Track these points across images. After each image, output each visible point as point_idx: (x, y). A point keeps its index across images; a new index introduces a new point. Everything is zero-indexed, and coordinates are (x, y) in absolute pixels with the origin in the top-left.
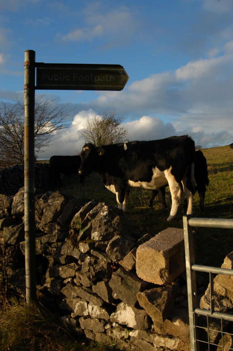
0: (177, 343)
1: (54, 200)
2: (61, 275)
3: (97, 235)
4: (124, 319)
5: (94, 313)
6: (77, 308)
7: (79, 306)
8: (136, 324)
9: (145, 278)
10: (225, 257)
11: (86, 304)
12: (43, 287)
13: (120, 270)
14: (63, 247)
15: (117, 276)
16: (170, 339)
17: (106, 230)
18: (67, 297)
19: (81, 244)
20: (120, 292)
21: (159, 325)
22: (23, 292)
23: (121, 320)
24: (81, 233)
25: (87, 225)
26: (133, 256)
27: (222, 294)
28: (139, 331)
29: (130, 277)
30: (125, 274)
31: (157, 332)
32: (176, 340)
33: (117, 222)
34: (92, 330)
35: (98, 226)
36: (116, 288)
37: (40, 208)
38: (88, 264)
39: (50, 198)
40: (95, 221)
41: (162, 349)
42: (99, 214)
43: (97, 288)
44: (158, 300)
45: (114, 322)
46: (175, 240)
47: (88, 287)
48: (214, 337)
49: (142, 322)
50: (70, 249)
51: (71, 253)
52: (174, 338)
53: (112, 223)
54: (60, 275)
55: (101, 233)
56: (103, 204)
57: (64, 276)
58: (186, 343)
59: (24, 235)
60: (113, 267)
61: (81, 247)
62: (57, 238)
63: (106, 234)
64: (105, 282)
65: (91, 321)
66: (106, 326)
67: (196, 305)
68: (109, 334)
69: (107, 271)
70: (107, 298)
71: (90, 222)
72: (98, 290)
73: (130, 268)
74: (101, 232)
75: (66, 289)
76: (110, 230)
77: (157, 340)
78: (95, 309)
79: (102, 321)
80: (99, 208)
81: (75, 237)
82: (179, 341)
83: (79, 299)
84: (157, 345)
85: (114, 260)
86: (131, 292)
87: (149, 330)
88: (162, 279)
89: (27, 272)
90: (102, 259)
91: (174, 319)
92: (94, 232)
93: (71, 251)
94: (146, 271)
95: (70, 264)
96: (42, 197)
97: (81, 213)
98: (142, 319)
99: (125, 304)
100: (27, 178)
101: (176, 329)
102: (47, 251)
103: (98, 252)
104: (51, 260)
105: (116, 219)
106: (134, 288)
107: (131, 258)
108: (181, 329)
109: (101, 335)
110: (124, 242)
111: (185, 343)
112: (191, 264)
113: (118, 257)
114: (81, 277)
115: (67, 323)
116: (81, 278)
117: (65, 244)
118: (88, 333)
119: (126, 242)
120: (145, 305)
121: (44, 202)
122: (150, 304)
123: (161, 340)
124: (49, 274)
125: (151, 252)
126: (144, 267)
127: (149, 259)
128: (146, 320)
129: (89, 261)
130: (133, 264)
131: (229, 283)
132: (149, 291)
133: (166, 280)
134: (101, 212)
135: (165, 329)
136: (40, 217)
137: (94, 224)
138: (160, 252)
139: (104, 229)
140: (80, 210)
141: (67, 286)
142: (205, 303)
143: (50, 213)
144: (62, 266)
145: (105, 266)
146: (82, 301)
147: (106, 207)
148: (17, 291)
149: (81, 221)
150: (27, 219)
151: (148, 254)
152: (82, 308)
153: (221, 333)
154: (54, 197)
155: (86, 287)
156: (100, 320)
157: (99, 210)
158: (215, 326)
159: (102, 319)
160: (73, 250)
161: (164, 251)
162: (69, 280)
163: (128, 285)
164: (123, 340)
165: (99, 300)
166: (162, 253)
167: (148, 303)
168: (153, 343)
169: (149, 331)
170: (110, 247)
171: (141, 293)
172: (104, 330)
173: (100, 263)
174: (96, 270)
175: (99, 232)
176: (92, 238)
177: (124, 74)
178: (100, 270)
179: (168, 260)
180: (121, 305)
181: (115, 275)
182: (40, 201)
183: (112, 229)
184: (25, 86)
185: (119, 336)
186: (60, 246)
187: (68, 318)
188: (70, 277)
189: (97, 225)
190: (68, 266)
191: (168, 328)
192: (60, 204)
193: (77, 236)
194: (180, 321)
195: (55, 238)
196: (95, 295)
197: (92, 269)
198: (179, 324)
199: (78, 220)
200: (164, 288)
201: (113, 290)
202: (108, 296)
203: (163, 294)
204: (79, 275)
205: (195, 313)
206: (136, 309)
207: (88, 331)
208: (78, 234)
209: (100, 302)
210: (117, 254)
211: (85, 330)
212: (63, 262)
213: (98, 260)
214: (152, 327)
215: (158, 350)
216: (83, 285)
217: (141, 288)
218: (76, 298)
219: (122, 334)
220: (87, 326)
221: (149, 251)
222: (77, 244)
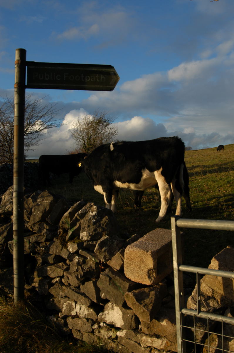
0: (164, 343)
1: (43, 200)
2: (50, 274)
3: (85, 234)
4: (112, 319)
5: (82, 313)
6: (64, 308)
7: (66, 306)
8: (123, 324)
9: (133, 278)
10: (212, 258)
11: (74, 304)
12: (31, 287)
13: (108, 270)
14: (51, 247)
15: (105, 276)
16: (157, 339)
17: (95, 230)
18: (55, 297)
19: (69, 243)
20: (108, 292)
21: (146, 325)
22: (11, 291)
23: (109, 319)
25: (75, 225)
26: (122, 257)
27: (208, 295)
28: (126, 331)
29: (118, 278)
30: (113, 274)
31: (144, 332)
32: (162, 340)
33: (106, 222)
34: (80, 330)
35: (87, 226)
36: (104, 288)
37: (29, 208)
38: (77, 263)
39: (39, 197)
40: (84, 221)
41: (149, 349)
42: (88, 214)
43: (85, 288)
44: (145, 300)
45: (102, 322)
46: (163, 241)
47: (76, 286)
48: (201, 336)
49: (129, 322)
50: (58, 248)
51: (59, 253)
52: (161, 338)
53: (101, 223)
54: (48, 274)
55: (90, 233)
56: (92, 204)
57: (52, 276)
58: (173, 343)
59: (13, 234)
60: (102, 267)
61: (70, 246)
62: (45, 237)
63: (95, 234)
64: (93, 282)
65: (78, 321)
66: (94, 326)
67: (183, 305)
68: (97, 333)
69: (95, 271)
70: (95, 298)
71: (79, 221)
72: (86, 289)
73: (118, 268)
74: (89, 232)
75: (54, 288)
76: (99, 230)
77: (145, 340)
78: (83, 309)
79: (90, 321)
80: (88, 208)
81: (64, 237)
82: (166, 341)
83: (67, 299)
84: (144, 344)
85: (102, 260)
86: (119, 292)
87: (136, 330)
88: (150, 279)
89: (15, 271)
90: (91, 259)
91: (161, 319)
92: (83, 232)
93: (59, 251)
94: (135, 271)
95: (58, 264)
96: (31, 196)
97: (70, 213)
98: (129, 319)
99: (113, 304)
100: (16, 177)
101: (163, 329)
102: (35, 251)
103: (86, 252)
104: (39, 259)
106: (122, 288)
107: (119, 258)
108: (168, 329)
109: (89, 335)
110: (113, 242)
111: (171, 343)
112: (179, 265)
113: (106, 257)
114: (70, 276)
115: (55, 323)
116: (69, 278)
117: (54, 243)
118: (76, 333)
119: (114, 242)
120: (133, 304)
121: (33, 202)
122: (138, 304)
123: (148, 340)
124: (37, 273)
125: (140, 252)
126: (132, 268)
127: (137, 259)
128: (134, 320)
129: (77, 261)
130: (121, 265)
131: (215, 284)
132: (137, 291)
133: (154, 281)
134: (89, 212)
135: (152, 329)
136: (29, 216)
137: (83, 224)
138: (148, 253)
139: (93, 229)
140: (68, 210)
141: (55, 286)
142: (192, 303)
143: (39, 213)
144: (50, 265)
145: (94, 266)
146: (69, 301)
147: (95, 207)
148: (5, 291)
149: (69, 221)
150: (16, 218)
151: (136, 254)
152: (70, 307)
153: (207, 333)
154: (43, 197)
155: (74, 287)
156: (88, 320)
157: (88, 210)
158: (201, 326)
159: (90, 319)
160: (62, 249)
161: (152, 252)
162: (58, 279)
163: (116, 285)
164: (110, 340)
165: (87, 299)
166: (150, 254)
167: (135, 303)
168: (141, 343)
169: (137, 331)
170: (98, 247)
171: (128, 293)
172: (91, 330)
173: (88, 263)
174: (85, 270)
175: (87, 232)
176: (81, 238)
177: (115, 74)
178: (88, 270)
179: (156, 260)
180: (109, 304)
181: (103, 275)
182: (29, 200)
183: (101, 229)
184: (16, 85)
185: (107, 335)
186: (49, 246)
187: (56, 318)
188: (58, 277)
189: (86, 224)
190: (56, 266)
191: (155, 328)
192: (49, 204)
193: (66, 236)
194: (167, 321)
195: (44, 237)
196: (83, 294)
197: (81, 269)
198: (166, 324)
199: (67, 220)
200: (151, 288)
201: (101, 290)
202: (96, 296)
203: (150, 294)
204: (67, 275)
205: (182, 313)
206: (124, 309)
207: (76, 331)
208: (67, 234)
209: (88, 302)
210: (106, 254)
211: (72, 330)
212: (51, 261)
213: (86, 260)
214: (139, 327)
215: (145, 350)
216: (71, 285)
217: (129, 287)
218: (64, 297)
219: (110, 333)
220: (75, 326)
221: (138, 251)
222: (65, 244)
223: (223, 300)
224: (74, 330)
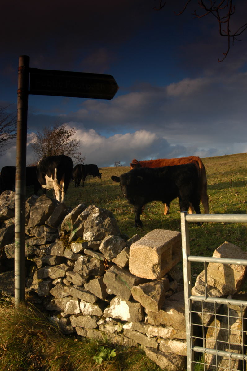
0: (170, 331)
1: (42, 204)
2: (51, 276)
3: (89, 235)
4: (118, 313)
5: (86, 311)
6: (67, 307)
7: (69, 305)
8: (130, 316)
9: (138, 273)
10: (213, 251)
11: (77, 302)
12: (30, 289)
13: (113, 268)
14: (53, 248)
15: (111, 272)
16: (163, 328)
17: (98, 231)
18: (56, 297)
19: (73, 244)
20: (114, 288)
21: (153, 316)
22: (9, 294)
23: (115, 314)
24: (73, 234)
25: (78, 226)
26: (127, 254)
27: (211, 285)
28: (133, 323)
29: (124, 274)
30: (119, 271)
31: (150, 323)
32: (168, 329)
33: (108, 223)
34: (84, 327)
35: (90, 226)
36: (110, 284)
38: (82, 262)
39: (37, 200)
40: (87, 222)
41: (155, 339)
42: (91, 216)
43: (89, 286)
44: (152, 293)
45: (107, 317)
46: (164, 239)
47: (79, 285)
48: (207, 320)
49: (136, 315)
50: (60, 249)
51: (61, 254)
52: (167, 327)
53: (104, 224)
54: (49, 276)
55: (93, 234)
57: (53, 277)
58: (179, 331)
59: (14, 236)
60: (106, 265)
61: (73, 247)
62: (45, 240)
63: (98, 234)
64: (99, 280)
65: (82, 319)
66: (99, 322)
67: (190, 294)
68: (102, 329)
69: (100, 269)
70: (101, 294)
71: (82, 223)
72: (91, 287)
73: (123, 265)
74: (93, 232)
75: (56, 289)
76: (102, 231)
77: (151, 330)
78: (87, 307)
79: (94, 317)
80: (90, 210)
81: (66, 238)
82: (172, 329)
83: (70, 298)
84: (150, 335)
85: (107, 258)
86: (125, 287)
87: (142, 321)
88: (155, 274)
89: (17, 273)
90: (96, 258)
91: (168, 309)
92: (86, 233)
93: (61, 252)
94: (139, 267)
95: (59, 265)
96: (28, 200)
97: (72, 215)
98: (136, 312)
100: (19, 180)
101: (170, 318)
102: (35, 253)
103: (91, 251)
104: (39, 262)
105: (107, 221)
106: (128, 283)
107: (124, 256)
108: (174, 317)
109: (93, 331)
110: (117, 241)
111: (177, 331)
113: (111, 255)
115: (57, 322)
116: (72, 278)
117: (55, 245)
120: (141, 297)
121: (31, 206)
122: (146, 296)
123: (154, 330)
124: (37, 275)
125: (145, 249)
126: (137, 264)
128: (140, 313)
129: (82, 260)
130: (126, 262)
131: (217, 274)
132: (143, 285)
133: (158, 275)
134: (92, 214)
135: (158, 319)
137: (86, 225)
139: (96, 230)
140: (70, 212)
141: (56, 287)
142: (196, 293)
143: (37, 216)
144: (51, 267)
145: (98, 265)
146: (73, 300)
147: (97, 209)
148: (3, 294)
149: (71, 222)
151: (141, 251)
152: (73, 306)
153: (214, 315)
154: (41, 200)
155: (78, 286)
156: (92, 316)
157: (90, 212)
158: (207, 311)
159: (94, 315)
160: (64, 250)
161: (157, 248)
162: (59, 280)
163: (122, 281)
164: (116, 334)
165: (92, 296)
166: (155, 250)
167: (143, 296)
168: (146, 334)
169: (143, 323)
170: (104, 246)
171: (136, 287)
172: (96, 326)
173: (93, 262)
174: (90, 268)
175: (91, 233)
176: (84, 238)
178: (93, 268)
179: (160, 256)
180: (115, 300)
181: (109, 272)
182: (26, 204)
183: (104, 230)
185: (112, 330)
186: (49, 248)
187: (58, 318)
188: (59, 278)
189: (89, 225)
190: (57, 267)
191: (162, 318)
192: (48, 207)
193: (69, 237)
194: (173, 310)
195: (43, 240)
196: (88, 292)
197: (86, 267)
198: (173, 313)
199: (69, 222)
200: (156, 282)
201: (107, 286)
202: (102, 292)
203: (156, 287)
204: (70, 275)
205: (191, 300)
206: (130, 303)
207: (80, 329)
208: (69, 235)
209: (94, 298)
210: (111, 252)
211: (76, 328)
212: (53, 263)
213: (91, 259)
214: (145, 319)
215: (152, 340)
216: (73, 285)
217: (134, 282)
218: (66, 297)
219: (115, 328)
220: (79, 323)
221: (143, 248)
222: (69, 244)
223: (224, 288)
224: (78, 328)
